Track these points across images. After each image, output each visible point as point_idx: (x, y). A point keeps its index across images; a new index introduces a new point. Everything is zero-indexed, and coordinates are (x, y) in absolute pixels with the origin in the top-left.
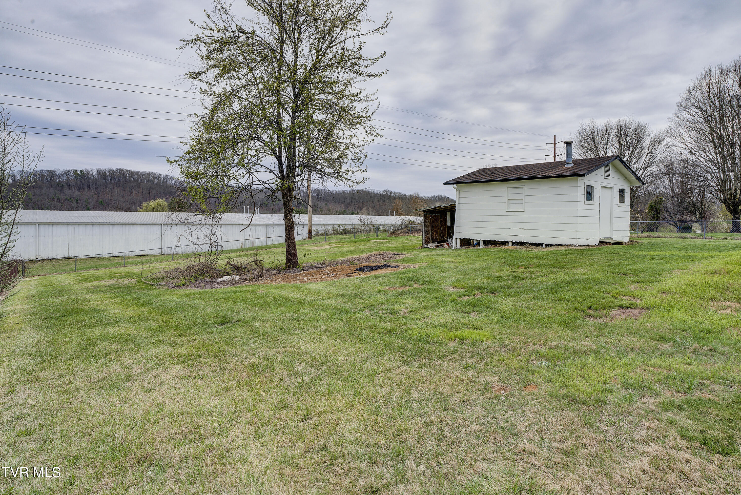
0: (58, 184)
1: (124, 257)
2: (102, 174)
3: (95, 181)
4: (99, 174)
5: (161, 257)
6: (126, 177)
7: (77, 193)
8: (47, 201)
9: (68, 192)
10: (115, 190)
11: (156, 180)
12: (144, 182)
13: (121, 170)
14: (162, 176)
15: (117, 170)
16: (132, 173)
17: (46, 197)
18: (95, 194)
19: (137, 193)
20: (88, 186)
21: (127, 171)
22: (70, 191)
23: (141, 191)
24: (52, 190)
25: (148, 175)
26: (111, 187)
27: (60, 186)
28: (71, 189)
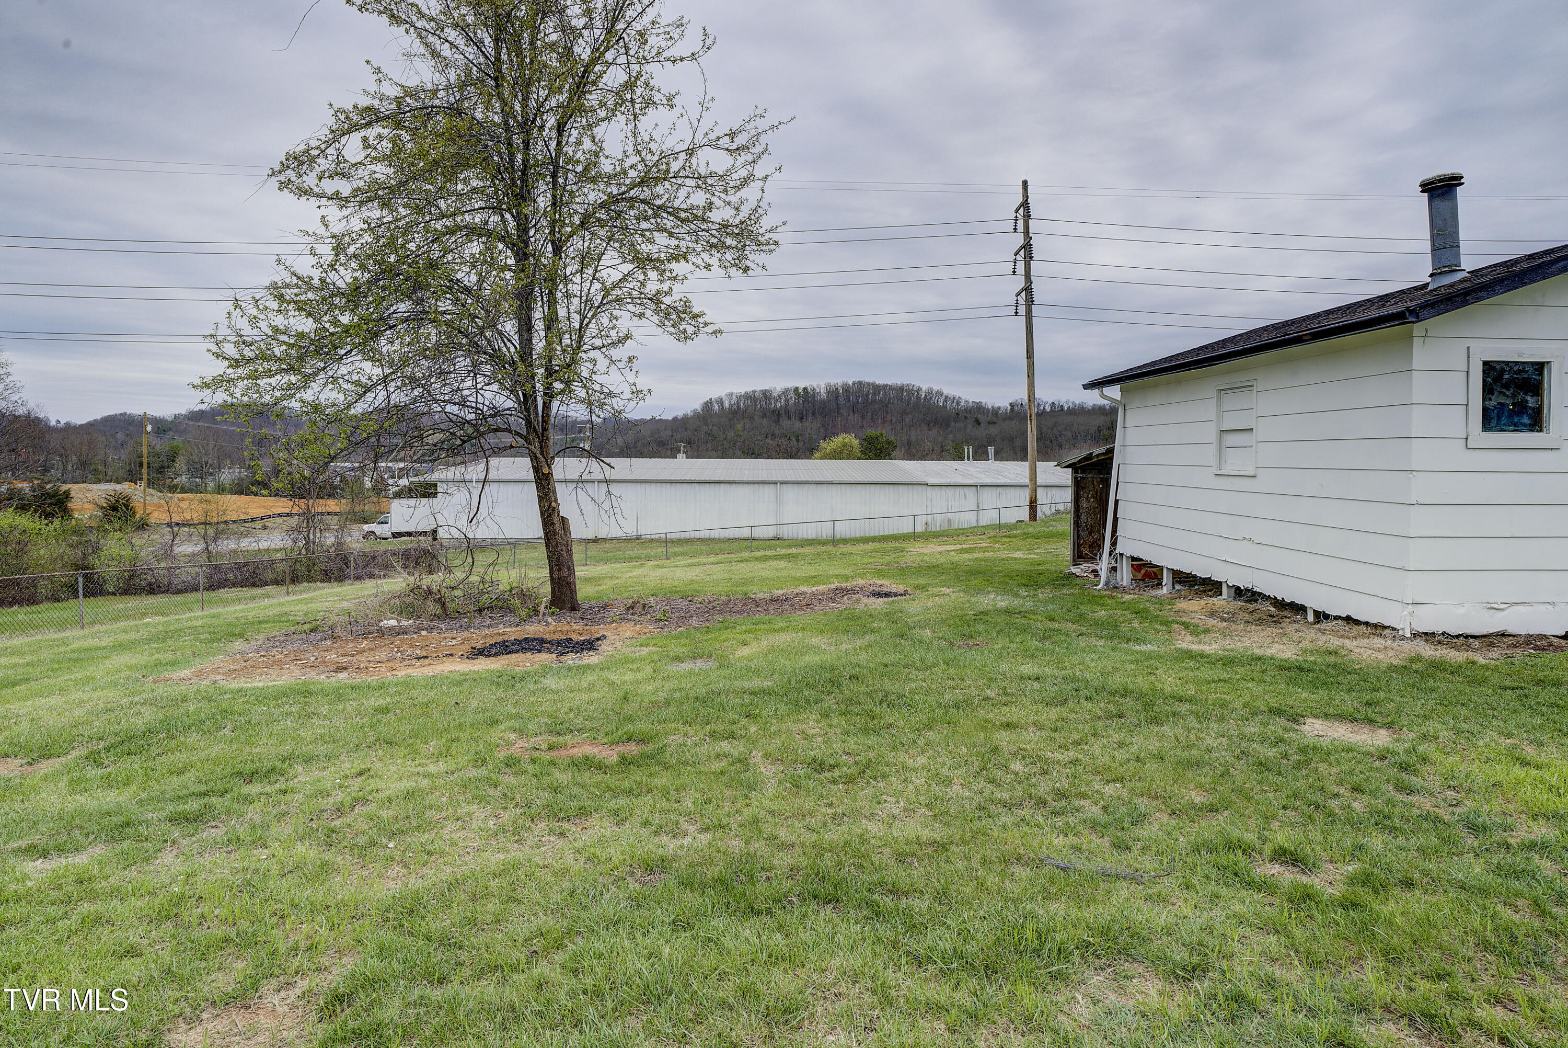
0: (773, 411)
1: (666, 541)
2: (833, 392)
3: (823, 403)
4: (828, 392)
5: (778, 542)
6: (867, 395)
7: (798, 425)
8: (759, 438)
9: (786, 423)
10: (851, 417)
11: (914, 399)
12: (893, 403)
13: (860, 383)
14: (924, 389)
15: (854, 384)
16: (876, 388)
17: (758, 433)
18: (823, 426)
19: (884, 422)
20: (814, 414)
21: (869, 384)
22: (789, 422)
23: (889, 418)
24: (765, 421)
25: (901, 389)
26: (844, 412)
27: (776, 415)
28: (789, 418)
